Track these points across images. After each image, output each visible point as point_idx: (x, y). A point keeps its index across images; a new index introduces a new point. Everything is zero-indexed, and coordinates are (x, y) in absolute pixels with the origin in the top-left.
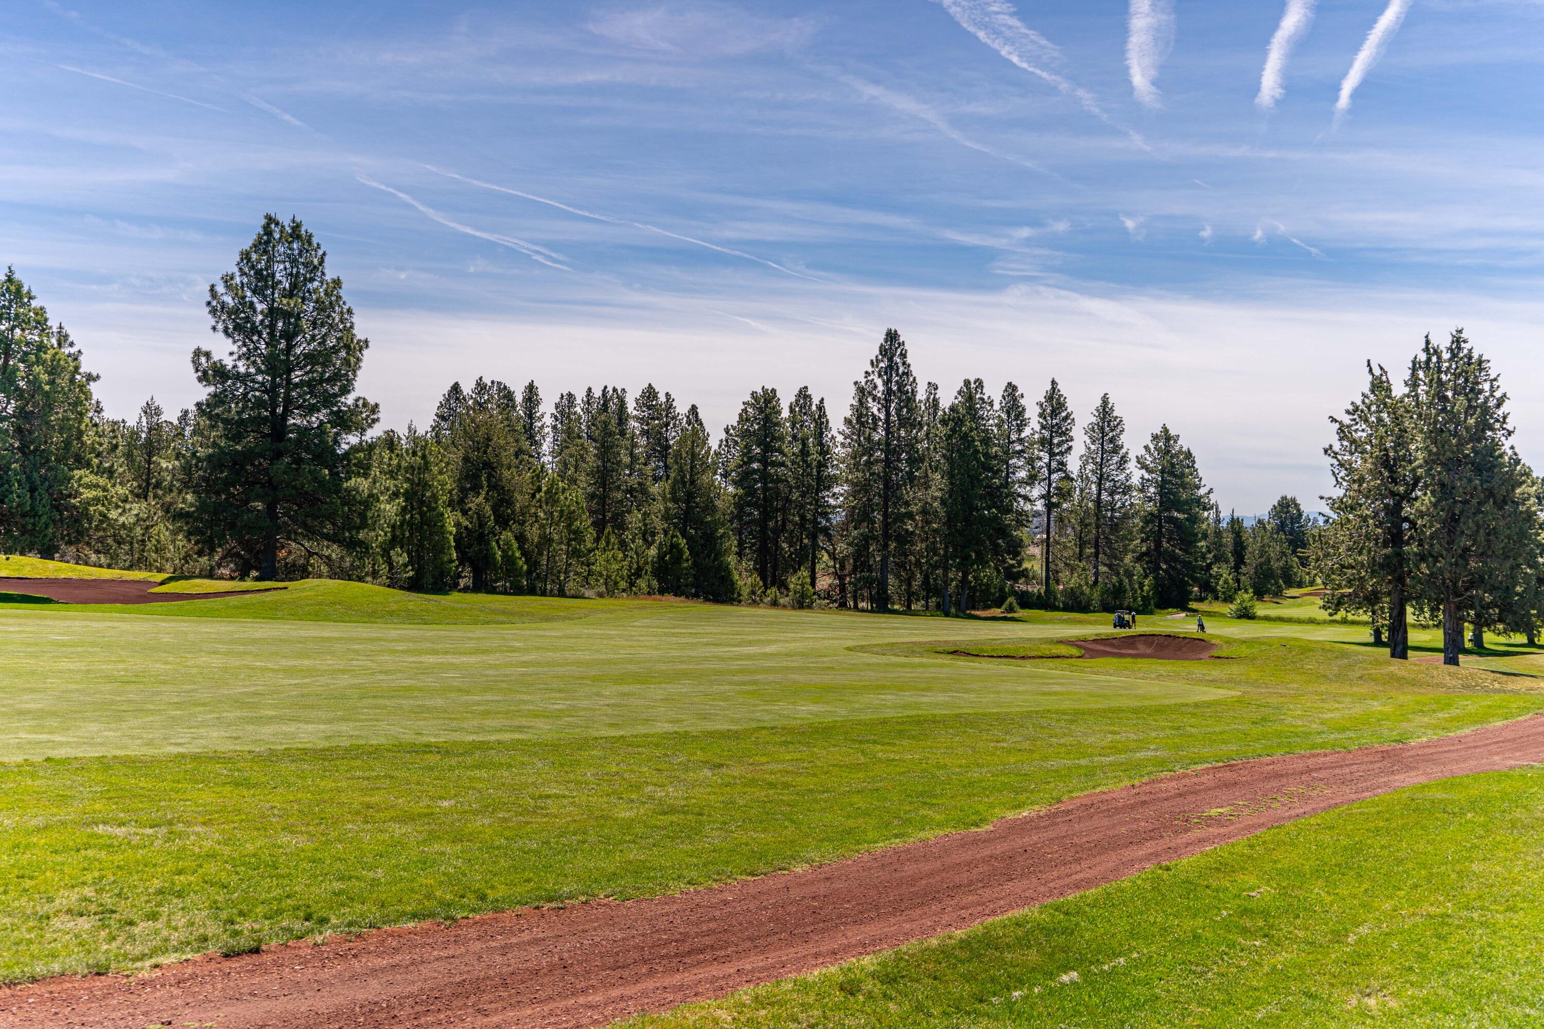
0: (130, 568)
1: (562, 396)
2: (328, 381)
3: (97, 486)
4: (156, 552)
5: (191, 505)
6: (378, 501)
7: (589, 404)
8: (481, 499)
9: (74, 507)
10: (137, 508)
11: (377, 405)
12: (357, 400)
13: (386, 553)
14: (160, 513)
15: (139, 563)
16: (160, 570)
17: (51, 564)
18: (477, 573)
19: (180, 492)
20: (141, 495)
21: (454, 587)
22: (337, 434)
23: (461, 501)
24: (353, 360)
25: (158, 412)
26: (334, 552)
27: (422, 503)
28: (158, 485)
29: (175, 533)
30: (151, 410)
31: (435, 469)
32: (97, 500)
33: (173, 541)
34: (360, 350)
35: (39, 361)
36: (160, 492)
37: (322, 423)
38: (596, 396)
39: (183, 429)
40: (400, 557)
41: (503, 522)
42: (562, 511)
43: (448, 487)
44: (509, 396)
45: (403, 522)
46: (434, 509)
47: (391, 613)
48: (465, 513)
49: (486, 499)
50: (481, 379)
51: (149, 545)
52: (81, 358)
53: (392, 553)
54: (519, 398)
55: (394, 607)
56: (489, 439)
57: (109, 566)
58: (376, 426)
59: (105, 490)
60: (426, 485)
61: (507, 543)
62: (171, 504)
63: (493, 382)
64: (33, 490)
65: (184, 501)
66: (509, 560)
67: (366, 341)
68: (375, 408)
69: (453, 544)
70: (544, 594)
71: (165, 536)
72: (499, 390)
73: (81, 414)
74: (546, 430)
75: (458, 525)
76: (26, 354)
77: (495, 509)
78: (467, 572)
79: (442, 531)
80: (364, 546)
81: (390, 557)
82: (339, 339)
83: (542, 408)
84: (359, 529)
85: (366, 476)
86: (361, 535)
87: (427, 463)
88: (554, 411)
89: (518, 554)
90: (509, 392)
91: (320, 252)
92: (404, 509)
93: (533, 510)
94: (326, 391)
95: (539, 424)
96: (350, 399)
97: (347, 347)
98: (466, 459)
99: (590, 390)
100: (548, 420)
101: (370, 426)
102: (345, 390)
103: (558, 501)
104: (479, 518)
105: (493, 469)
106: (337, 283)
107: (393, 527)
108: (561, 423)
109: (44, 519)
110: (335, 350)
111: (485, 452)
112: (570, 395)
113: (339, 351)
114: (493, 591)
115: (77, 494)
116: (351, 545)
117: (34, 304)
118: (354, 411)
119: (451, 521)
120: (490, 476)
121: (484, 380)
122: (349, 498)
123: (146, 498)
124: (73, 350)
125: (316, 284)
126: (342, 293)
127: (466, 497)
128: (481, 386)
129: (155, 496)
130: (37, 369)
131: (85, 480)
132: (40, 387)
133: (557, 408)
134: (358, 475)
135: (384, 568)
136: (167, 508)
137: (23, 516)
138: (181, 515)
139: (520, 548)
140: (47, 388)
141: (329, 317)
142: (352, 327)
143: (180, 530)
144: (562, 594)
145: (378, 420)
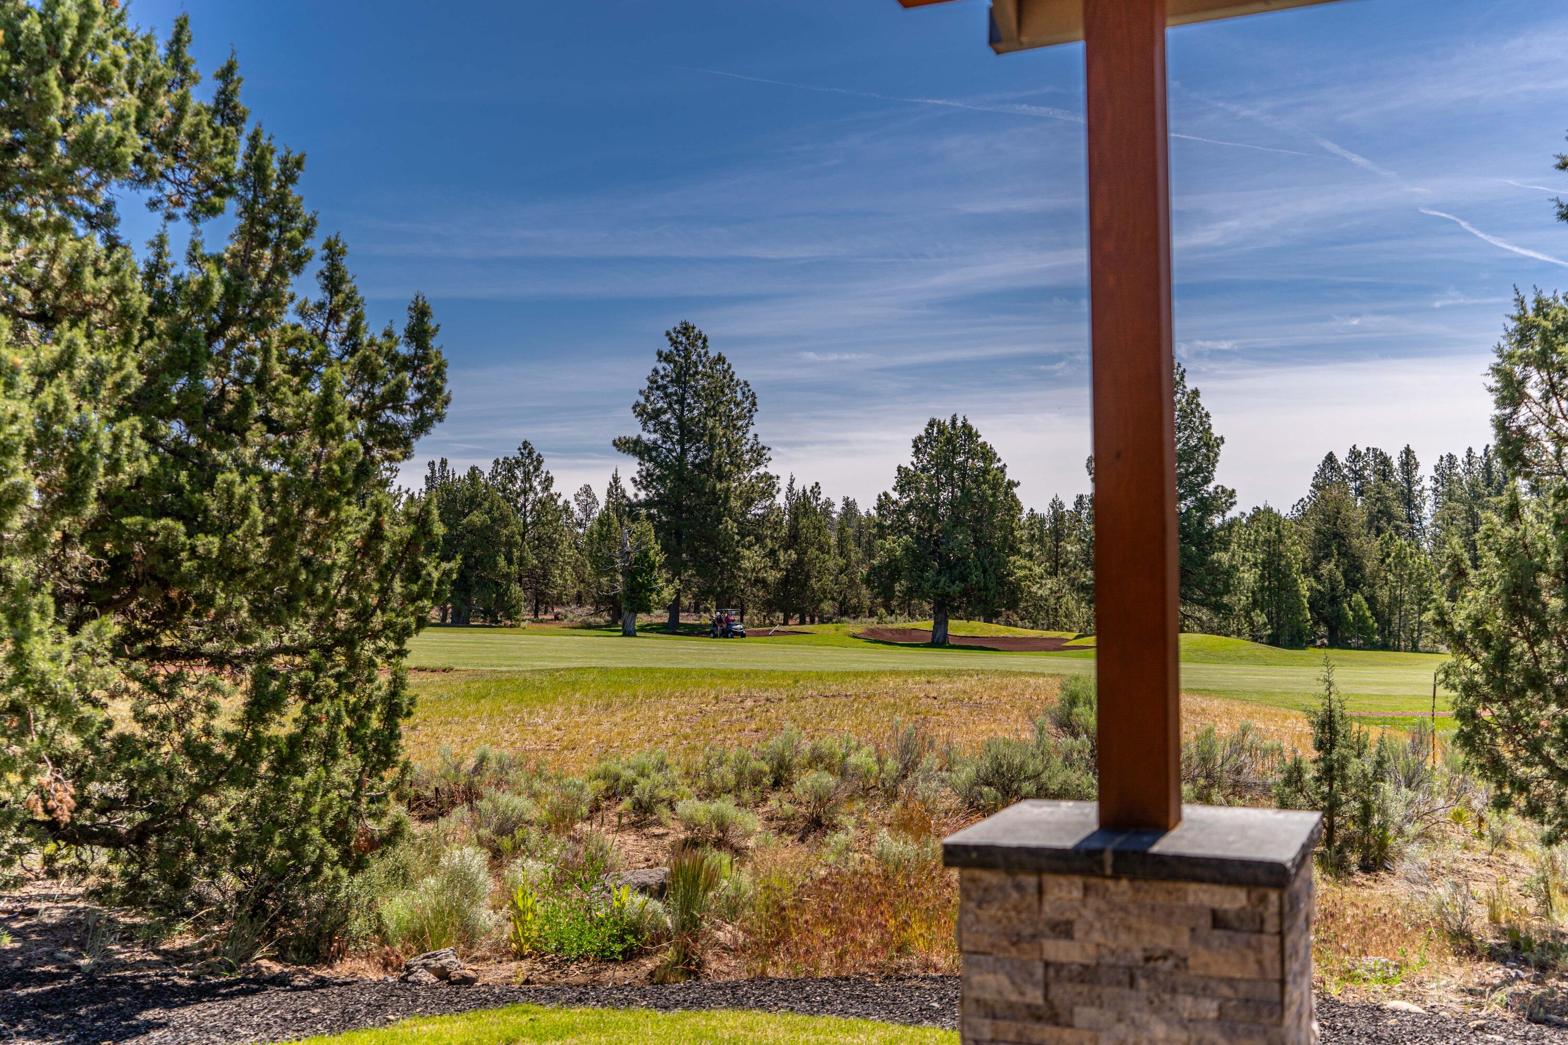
0: (1048, 629)
1: (1442, 458)
2: (1192, 474)
3: (1025, 567)
4: (1066, 617)
5: (1090, 579)
6: (1238, 570)
7: (1470, 464)
8: (1332, 565)
9: (1011, 583)
10: (1050, 583)
11: (1233, 491)
12: (1217, 488)
13: (1248, 615)
14: (1067, 586)
15: (1054, 625)
16: (1069, 630)
17: (994, 627)
18: (1332, 631)
19: (1081, 569)
20: (1053, 573)
21: (1312, 643)
22: (1202, 517)
23: (1316, 567)
24: (1212, 454)
25: (1061, 505)
26: (1204, 614)
27: (1279, 571)
28: (1063, 566)
29: (1078, 602)
30: (1056, 505)
31: (1289, 542)
32: (1026, 577)
33: (1078, 609)
34: (1218, 446)
35: (985, 482)
36: (1066, 570)
37: (1189, 509)
38: (1478, 455)
39: (1080, 513)
40: (1260, 618)
41: (1353, 585)
42: (1411, 574)
43: (1301, 556)
44: (1385, 461)
45: (1262, 589)
46: (1289, 576)
47: (1241, 658)
48: (1318, 578)
49: (1337, 567)
50: (1354, 447)
51: (1061, 612)
52: (1007, 470)
53: (1252, 614)
54: (1396, 464)
55: (1244, 653)
56: (1339, 513)
57: (1032, 628)
58: (1234, 508)
59: (1030, 570)
60: (1281, 556)
61: (1358, 604)
62: (1075, 579)
63: (1368, 449)
64: (985, 571)
65: (1085, 575)
66: (1361, 619)
67: (1222, 439)
68: (1232, 494)
69: (1307, 605)
70: (1398, 649)
71: (1072, 604)
72: (1376, 457)
73: (1013, 516)
74: (1426, 493)
75: (1311, 589)
76: (977, 476)
77: (1345, 574)
78: (1323, 630)
79: (1297, 595)
80: (1229, 609)
81: (1251, 618)
82: (1200, 439)
83: (1420, 473)
84: (1221, 594)
85: (1226, 550)
86: (1226, 599)
87: (1280, 536)
88: (1434, 474)
89: (1368, 614)
90: (1386, 458)
91: (1181, 369)
92: (1262, 577)
93: (1383, 574)
94: (1191, 482)
95: (1419, 488)
96: (1211, 487)
97: (1207, 445)
98: (1318, 531)
99: (1470, 450)
100: (1428, 484)
101: (1229, 509)
102: (1207, 481)
103: (1406, 565)
104: (1330, 583)
105: (1343, 538)
106: (1196, 393)
107: (1253, 593)
108: (1442, 485)
109: (992, 592)
110: (1197, 448)
111: (1335, 524)
112: (1450, 456)
113: (1200, 448)
114: (1349, 647)
115: (1011, 574)
116: (1217, 608)
117: (980, 440)
118: (1215, 497)
119: (1305, 586)
120: (1339, 546)
121: (1358, 448)
122: (1215, 570)
123: (1056, 575)
124: (1000, 465)
125: (1179, 395)
126: (1200, 400)
127: (1319, 563)
128: (1355, 455)
129: (1063, 574)
130: (984, 487)
131: (1018, 563)
132: (987, 500)
133: (1436, 470)
134: (1220, 550)
135: (1246, 628)
136: (1072, 581)
137: (980, 590)
138: (1083, 588)
139: (1369, 608)
140: (991, 499)
141: (1190, 421)
142: (1210, 428)
143: (1083, 599)
144: (1415, 649)
145: (1235, 503)
